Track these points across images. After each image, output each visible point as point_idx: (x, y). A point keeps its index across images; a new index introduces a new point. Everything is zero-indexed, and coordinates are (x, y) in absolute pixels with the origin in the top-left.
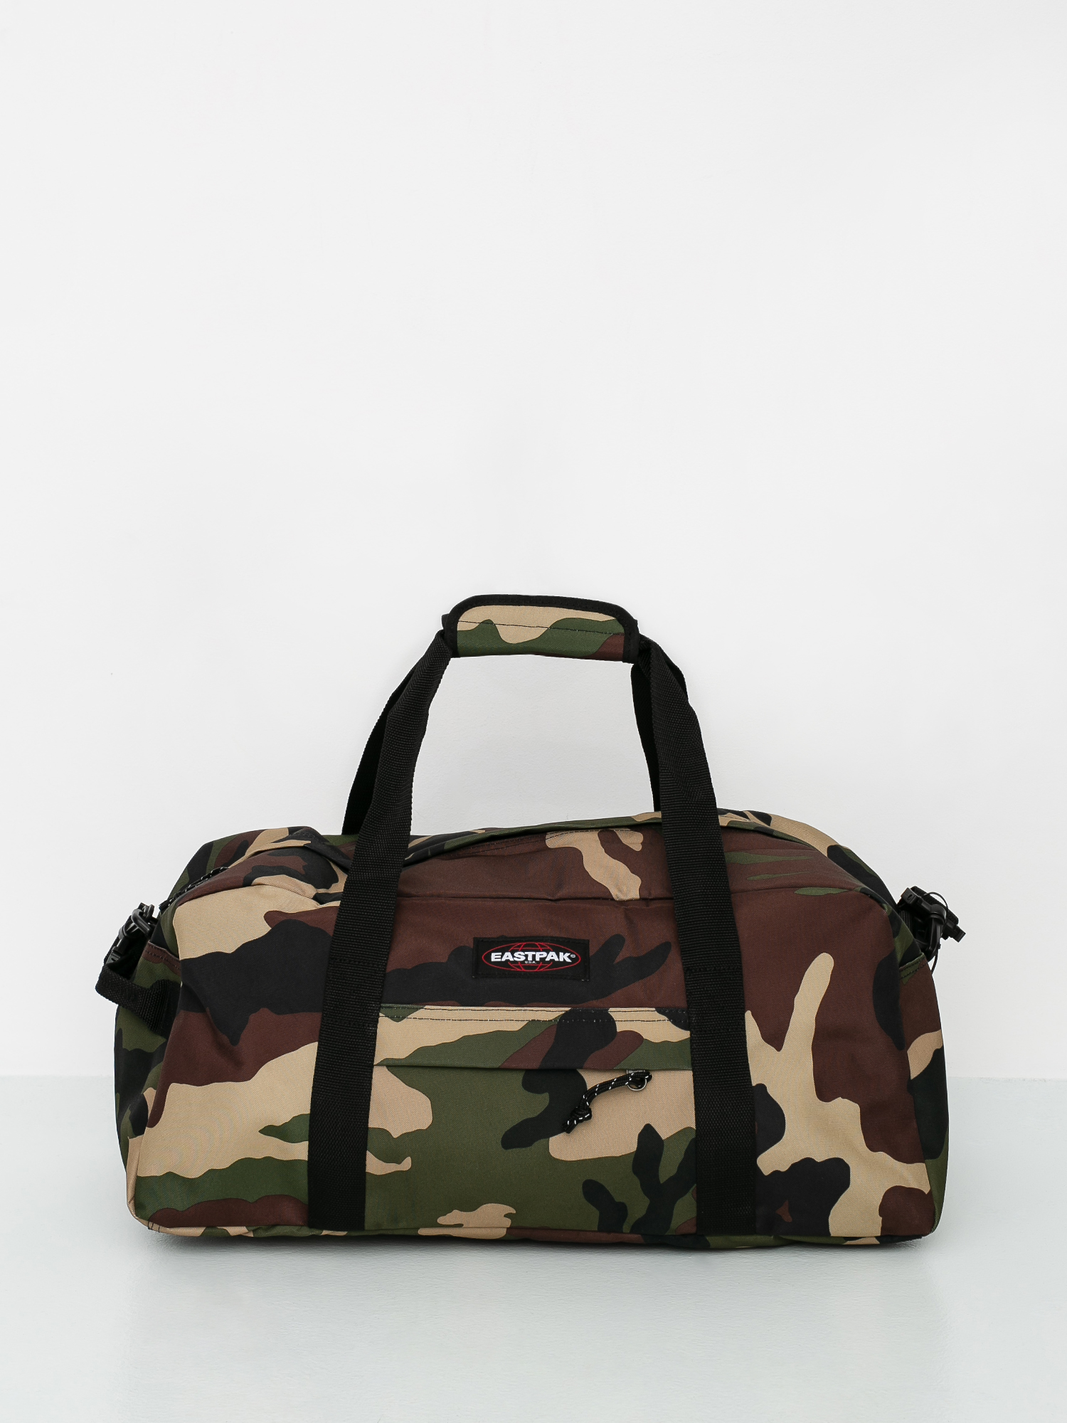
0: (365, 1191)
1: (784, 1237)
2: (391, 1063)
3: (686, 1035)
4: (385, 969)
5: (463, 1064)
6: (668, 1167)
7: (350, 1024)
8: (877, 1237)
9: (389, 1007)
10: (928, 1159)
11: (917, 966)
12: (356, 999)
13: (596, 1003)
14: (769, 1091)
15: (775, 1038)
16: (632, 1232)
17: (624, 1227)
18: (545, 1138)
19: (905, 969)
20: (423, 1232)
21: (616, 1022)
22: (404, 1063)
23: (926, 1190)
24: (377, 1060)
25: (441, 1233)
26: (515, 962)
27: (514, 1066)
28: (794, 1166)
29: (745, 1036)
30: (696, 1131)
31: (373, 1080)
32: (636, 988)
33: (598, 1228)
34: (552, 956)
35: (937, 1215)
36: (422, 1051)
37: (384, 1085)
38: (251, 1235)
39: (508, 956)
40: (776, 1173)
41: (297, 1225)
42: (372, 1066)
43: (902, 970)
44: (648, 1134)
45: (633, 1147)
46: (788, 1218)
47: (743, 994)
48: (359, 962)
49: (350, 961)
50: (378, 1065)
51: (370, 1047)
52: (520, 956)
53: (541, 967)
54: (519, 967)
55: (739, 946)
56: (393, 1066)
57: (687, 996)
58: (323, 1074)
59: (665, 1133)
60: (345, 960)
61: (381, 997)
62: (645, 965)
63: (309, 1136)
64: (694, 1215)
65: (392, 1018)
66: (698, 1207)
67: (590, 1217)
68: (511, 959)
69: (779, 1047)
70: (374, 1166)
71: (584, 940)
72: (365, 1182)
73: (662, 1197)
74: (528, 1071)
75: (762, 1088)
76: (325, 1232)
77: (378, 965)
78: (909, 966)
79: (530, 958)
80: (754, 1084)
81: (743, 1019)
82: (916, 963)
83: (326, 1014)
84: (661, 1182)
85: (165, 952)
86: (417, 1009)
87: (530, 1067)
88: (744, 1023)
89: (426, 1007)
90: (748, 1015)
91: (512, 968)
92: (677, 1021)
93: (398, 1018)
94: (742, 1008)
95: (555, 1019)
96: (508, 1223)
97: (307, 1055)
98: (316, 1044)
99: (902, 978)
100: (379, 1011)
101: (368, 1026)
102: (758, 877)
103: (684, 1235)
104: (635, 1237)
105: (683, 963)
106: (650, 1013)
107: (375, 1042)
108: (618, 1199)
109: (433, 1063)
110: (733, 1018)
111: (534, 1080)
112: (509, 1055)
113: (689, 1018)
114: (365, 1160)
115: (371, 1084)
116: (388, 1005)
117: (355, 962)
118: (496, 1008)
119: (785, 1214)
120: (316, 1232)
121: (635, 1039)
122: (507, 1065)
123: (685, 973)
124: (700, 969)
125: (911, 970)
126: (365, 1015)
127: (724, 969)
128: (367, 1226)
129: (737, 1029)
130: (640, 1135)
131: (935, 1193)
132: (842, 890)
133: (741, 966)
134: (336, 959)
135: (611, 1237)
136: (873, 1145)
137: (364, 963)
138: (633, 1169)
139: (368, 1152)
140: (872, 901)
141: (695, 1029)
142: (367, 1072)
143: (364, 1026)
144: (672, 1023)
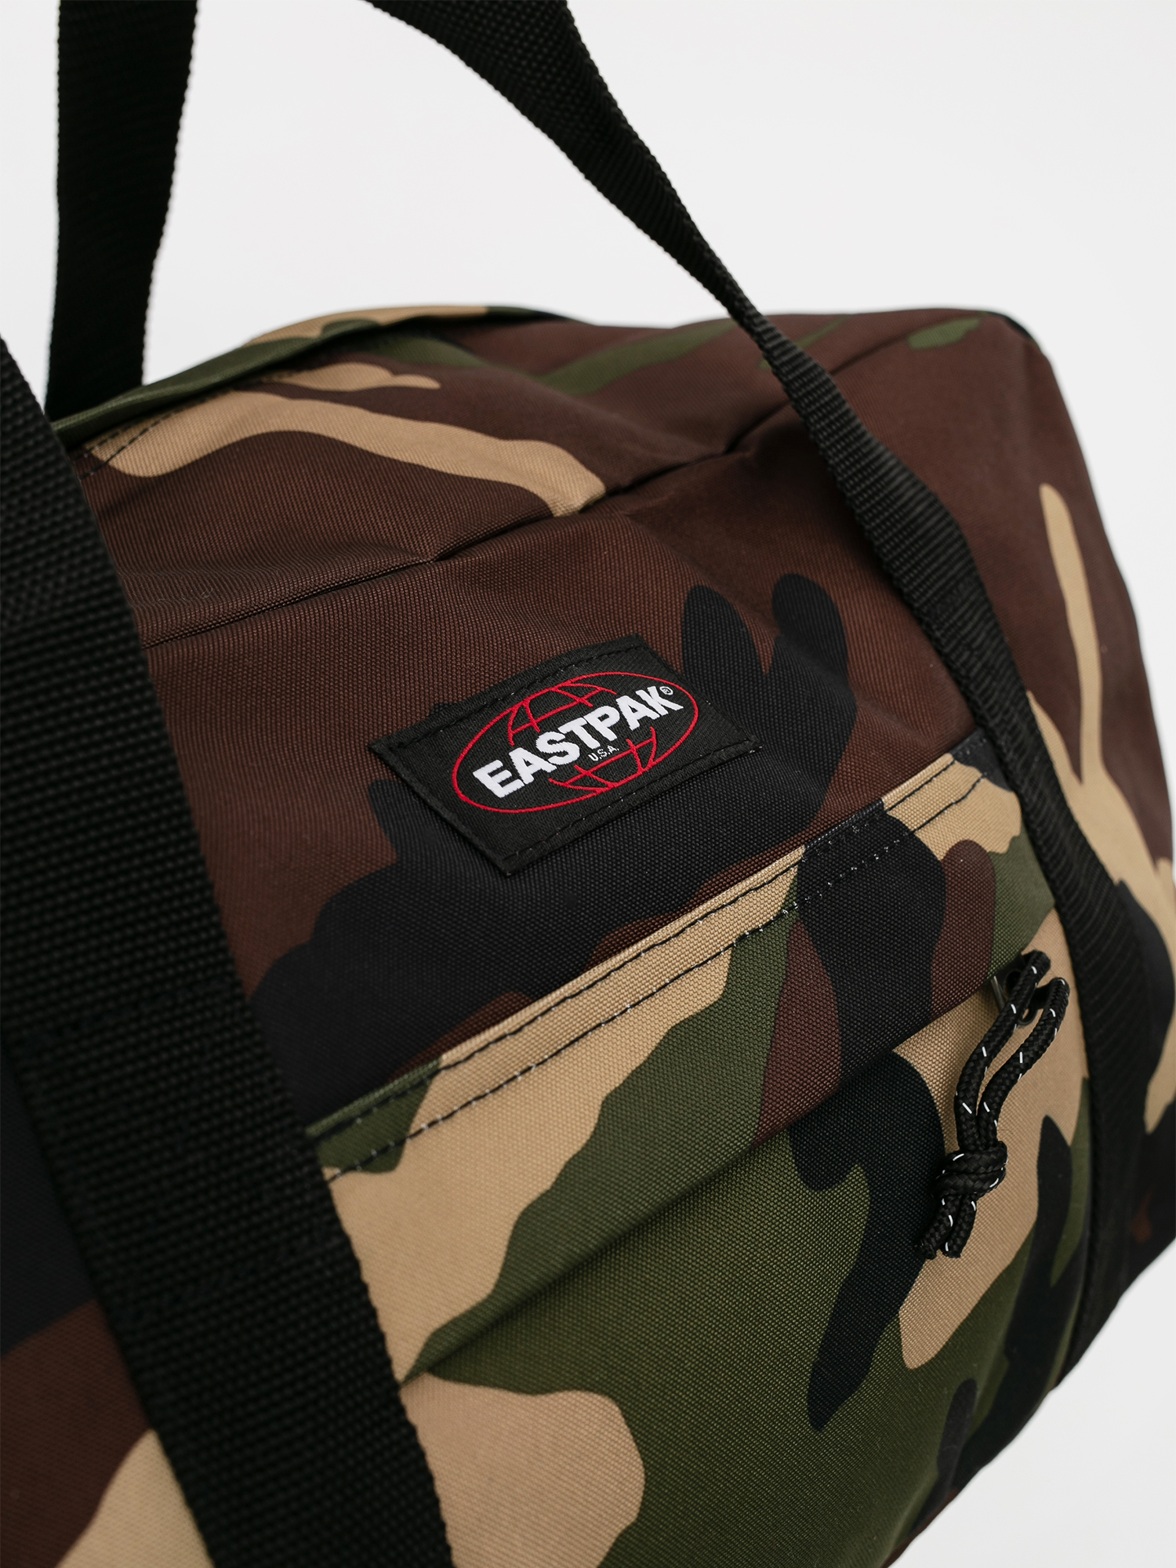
9: (338, 1129)
13: (846, 804)
18: (890, 1318)
21: (920, 835)
24: (403, 1353)
26: (560, 773)
31: (424, 1446)
34: (632, 709)
39: (527, 764)
42: (396, 1387)
45: (1032, 1212)
50: (413, 1375)
52: (558, 748)
53: (635, 757)
54: (582, 784)
65: (368, 1165)
68: (545, 767)
74: (795, 1130)
77: (206, 988)
79: (588, 742)
86: (421, 1087)
89: (447, 1058)
92: (990, 770)
93: (385, 1156)
95: (789, 903)
100: (316, 1160)
106: (952, 773)
107: (365, 1291)
111: (818, 1138)
112: (758, 1090)
115: (424, 1465)
116: (330, 1122)
118: (631, 951)
121: (977, 863)
144: (990, 779)
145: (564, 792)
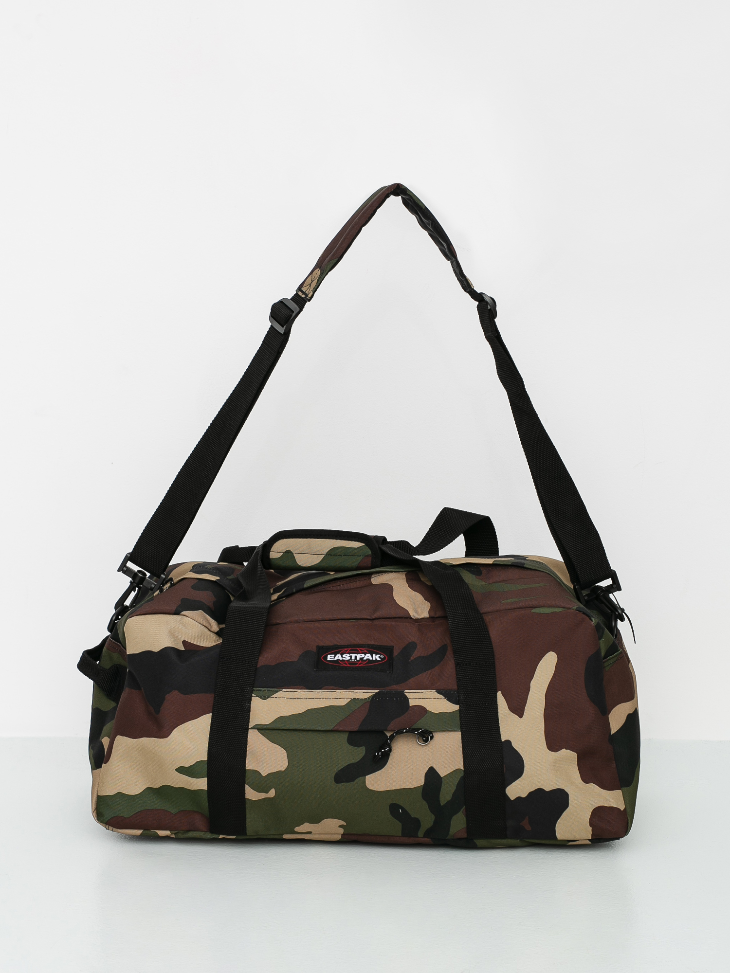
0: (245, 810)
1: (528, 840)
2: (260, 727)
3: (456, 707)
4: (257, 665)
5: (308, 728)
6: (446, 795)
7: (233, 701)
8: (589, 840)
9: (259, 690)
10: (623, 787)
11: (615, 658)
12: (237, 685)
13: (395, 687)
14: (514, 745)
15: (518, 708)
16: (424, 837)
17: (419, 833)
18: (363, 776)
19: (607, 661)
20: (286, 836)
21: (409, 700)
22: (269, 727)
23: (622, 808)
24: (251, 725)
25: (299, 837)
26: (343, 660)
27: (341, 729)
28: (531, 794)
29: (497, 708)
30: (464, 771)
31: (248, 738)
32: (424, 677)
33: (402, 834)
34: (368, 656)
35: (629, 825)
36: (281, 719)
37: (256, 742)
38: (173, 836)
39: (339, 657)
40: (519, 798)
41: (203, 831)
42: (247, 729)
43: (605, 662)
44: (431, 773)
45: (421, 782)
46: (528, 828)
47: (495, 680)
48: (239, 660)
49: (233, 660)
50: (251, 728)
51: (246, 716)
52: (346, 657)
53: (360, 664)
54: (345, 663)
55: (492, 648)
56: (262, 729)
57: (457, 681)
58: (215, 734)
59: (442, 773)
60: (230, 659)
61: (254, 683)
62: (431, 661)
63: (207, 775)
64: (465, 826)
65: (261, 697)
66: (468, 821)
67: (395, 827)
68: (341, 659)
69: (521, 715)
70: (251, 794)
71: (390, 646)
72: (245, 804)
73: (442, 814)
74: (351, 732)
75: (508, 742)
76: (221, 836)
77: (252, 662)
78: (611, 659)
79: (353, 658)
80: (503, 740)
81: (496, 697)
82: (615, 657)
83: (217, 695)
84: (442, 805)
85: (119, 646)
86: (277, 692)
87: (351, 730)
88: (497, 699)
89: (283, 690)
90: (499, 694)
91: (341, 664)
92: (450, 698)
93: (264, 698)
94: (495, 690)
95: (369, 698)
96: (342, 831)
97: (204, 722)
98: (211, 714)
99: (605, 667)
100: (252, 692)
101: (245, 703)
102: (509, 601)
103: (460, 839)
104: (427, 840)
105: (455, 660)
106: (432, 694)
107: (250, 713)
108: (413, 815)
109: (288, 727)
110: (489, 696)
111: (355, 738)
112: (338, 722)
113: (459, 696)
114: (244, 790)
115: (247, 741)
116: (258, 689)
117: (237, 660)
118: (330, 691)
119: (526, 824)
120: (215, 836)
121: (422, 710)
122: (337, 728)
123: (456, 667)
124: (466, 664)
125: (611, 661)
126: (243, 695)
127: (483, 664)
128: (248, 833)
129: (491, 703)
130: (426, 774)
131: (628, 810)
132: (564, 609)
133: (494, 662)
134: (224, 658)
135: (411, 840)
136: (586, 779)
137: (243, 661)
138: (422, 796)
139: (246, 785)
140: (584, 616)
141: (462, 703)
142: (244, 733)
143: (242, 702)
144: (447, 700)
145: (340, 663)
